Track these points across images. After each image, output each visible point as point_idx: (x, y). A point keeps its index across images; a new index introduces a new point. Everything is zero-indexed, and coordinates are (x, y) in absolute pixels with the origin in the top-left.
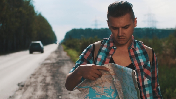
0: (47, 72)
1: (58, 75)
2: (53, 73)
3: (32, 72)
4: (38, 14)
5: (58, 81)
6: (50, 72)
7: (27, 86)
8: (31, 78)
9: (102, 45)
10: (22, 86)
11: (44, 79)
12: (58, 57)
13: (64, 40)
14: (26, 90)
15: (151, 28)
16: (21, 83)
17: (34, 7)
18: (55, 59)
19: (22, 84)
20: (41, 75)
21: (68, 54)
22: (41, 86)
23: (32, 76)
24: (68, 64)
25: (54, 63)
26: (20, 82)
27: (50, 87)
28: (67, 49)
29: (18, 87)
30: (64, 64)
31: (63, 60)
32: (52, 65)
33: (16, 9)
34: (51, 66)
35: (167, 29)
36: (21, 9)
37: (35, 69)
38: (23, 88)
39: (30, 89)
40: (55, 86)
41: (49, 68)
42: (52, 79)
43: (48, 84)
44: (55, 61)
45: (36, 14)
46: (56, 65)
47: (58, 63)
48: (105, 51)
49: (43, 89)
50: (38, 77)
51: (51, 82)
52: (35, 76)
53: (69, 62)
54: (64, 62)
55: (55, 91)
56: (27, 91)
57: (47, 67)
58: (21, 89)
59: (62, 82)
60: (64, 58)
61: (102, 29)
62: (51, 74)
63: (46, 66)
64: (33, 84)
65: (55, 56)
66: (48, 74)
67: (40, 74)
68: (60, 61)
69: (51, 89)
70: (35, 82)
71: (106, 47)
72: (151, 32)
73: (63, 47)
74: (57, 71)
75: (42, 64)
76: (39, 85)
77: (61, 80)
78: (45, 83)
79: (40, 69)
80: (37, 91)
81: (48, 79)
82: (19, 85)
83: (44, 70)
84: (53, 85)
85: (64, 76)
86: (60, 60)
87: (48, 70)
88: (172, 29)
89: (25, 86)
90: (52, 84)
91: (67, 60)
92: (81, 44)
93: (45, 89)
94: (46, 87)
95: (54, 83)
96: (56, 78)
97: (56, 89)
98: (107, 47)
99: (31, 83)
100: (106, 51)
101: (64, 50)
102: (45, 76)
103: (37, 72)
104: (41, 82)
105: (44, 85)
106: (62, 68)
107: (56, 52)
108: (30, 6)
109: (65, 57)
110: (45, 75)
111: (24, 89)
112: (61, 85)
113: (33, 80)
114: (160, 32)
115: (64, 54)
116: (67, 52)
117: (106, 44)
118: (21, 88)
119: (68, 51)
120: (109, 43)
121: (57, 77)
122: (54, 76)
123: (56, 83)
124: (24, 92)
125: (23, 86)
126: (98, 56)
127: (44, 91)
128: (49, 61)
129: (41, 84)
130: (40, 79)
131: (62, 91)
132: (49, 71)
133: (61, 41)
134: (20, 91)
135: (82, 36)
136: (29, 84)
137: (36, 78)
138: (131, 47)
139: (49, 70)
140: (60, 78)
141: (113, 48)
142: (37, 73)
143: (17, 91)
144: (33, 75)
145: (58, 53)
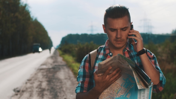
0: (43, 78)
1: (54, 80)
2: (49, 78)
3: (28, 77)
4: (34, 19)
5: (54, 87)
6: (46, 78)
7: (23, 91)
8: (26, 83)
9: (98, 53)
10: (18, 92)
11: (40, 85)
12: (54, 62)
13: (60, 45)
14: (21, 95)
15: (147, 33)
16: (17, 88)
17: (30, 12)
18: (51, 64)
19: (18, 90)
20: (37, 81)
21: (64, 60)
22: (37, 91)
23: (28, 81)
24: (64, 69)
25: (49, 69)
26: (15, 87)
27: (46, 92)
28: (63, 54)
29: (14, 93)
30: (59, 69)
31: (59, 65)
32: (48, 70)
33: (12, 14)
34: (47, 71)
35: (163, 34)
36: (17, 14)
37: (31, 75)
38: (19, 93)
39: (26, 95)
40: (51, 92)
41: (45, 74)
42: (48, 84)
43: (44, 90)
44: (51, 67)
45: (32, 19)
46: (52, 70)
47: (54, 68)
49: (39, 95)
50: (34, 83)
51: (47, 88)
52: (31, 82)
53: (65, 67)
54: (60, 67)
55: (51, 97)
56: (22, 97)
57: (43, 72)
58: (17, 95)
59: (58, 87)
60: (60, 64)
61: (98, 34)
62: (47, 79)
63: (42, 71)
64: (29, 90)
65: (51, 61)
66: (44, 80)
67: (36, 79)
68: (56, 67)
69: (46, 94)
70: (31, 88)
71: (102, 54)
72: (147, 38)
73: (59, 52)
74: (53, 76)
75: (38, 69)
76: (35, 90)
77: (57, 86)
78: (40, 88)
79: (36, 74)
80: (33, 97)
81: (44, 85)
82: (14, 90)
83: (40, 75)
84: (49, 91)
85: (60, 81)
86: (56, 65)
87: (44, 76)
88: (167, 34)
89: (21, 92)
90: (48, 90)
91: (63, 65)
92: (76, 49)
93: (41, 95)
94: (41, 93)
95: (50, 88)
96: (52, 83)
97: (52, 95)
98: (103, 54)
99: (27, 89)
101: (60, 55)
102: (41, 82)
103: (33, 77)
104: (37, 88)
105: (40, 90)
106: (58, 73)
107: (52, 57)
108: (26, 11)
109: (61, 62)
110: (41, 80)
111: (20, 94)
112: (57, 90)
113: (29, 85)
114: (156, 37)
115: (60, 59)
116: (63, 58)
117: (102, 51)
118: (17, 93)
119: (64, 56)
120: (104, 51)
121: (53, 82)
122: (50, 81)
123: (52, 88)
124: (20, 97)
125: (18, 91)
126: (95, 64)
127: (40, 97)
128: (44, 67)
129: (37, 90)
130: (36, 84)
131: (58, 96)
133: (57, 46)
134: (16, 96)
135: (78, 41)
136: (25, 89)
137: (31, 84)
138: (126, 49)
139: (45, 75)
140: (56, 84)
141: (109, 54)
142: (33, 79)
143: (13, 96)
144: (29, 80)
145: (54, 58)
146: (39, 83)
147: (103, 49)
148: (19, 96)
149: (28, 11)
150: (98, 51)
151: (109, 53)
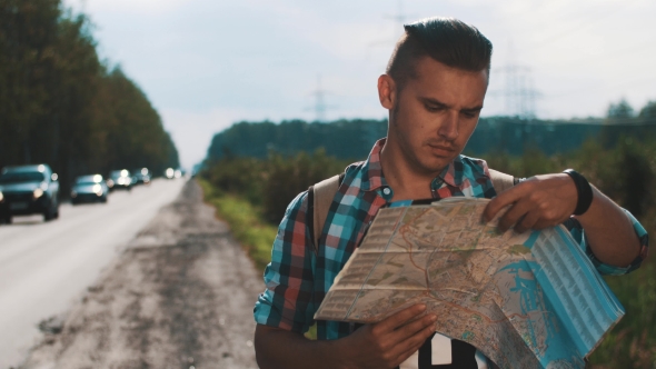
0: (145, 280)
1: (185, 290)
2: (166, 281)
3: (92, 278)
4: (110, 69)
5: (187, 313)
6: (157, 281)
7: (73, 330)
8: (85, 300)
9: (343, 187)
10: (55, 332)
11: (136, 306)
12: (184, 224)
13: (205, 162)
14: (67, 343)
15: (517, 118)
16: (51, 320)
17: (96, 45)
18: (175, 232)
19: (56, 324)
20: (124, 291)
21: (220, 215)
22: (123, 329)
23: (89, 294)
24: (220, 248)
25: (167, 249)
26: (46, 315)
27: (155, 333)
28: (217, 195)
29: (40, 336)
30: (204, 248)
31: (204, 236)
32: (165, 253)
33: (34, 53)
34: (158, 257)
35: (574, 119)
36: (49, 52)
37: (103, 270)
38: (58, 337)
39: (84, 343)
40: (173, 331)
41: (152, 266)
42: (162, 304)
43: (147, 324)
44: (172, 241)
45: (104, 69)
46: (177, 252)
47: (183, 245)
48: (352, 207)
49: (130, 341)
50: (112, 299)
51: (159, 317)
52: (101, 296)
53: (224, 242)
54: (207, 241)
55: (173, 348)
56: (71, 349)
57: (144, 261)
58: (51, 342)
59: (199, 315)
60: (206, 230)
61: (344, 123)
62: (160, 286)
63: (141, 256)
64: (97, 324)
65: (172, 220)
66: (148, 287)
67: (120, 286)
68: (191, 240)
69: (158, 340)
70: (101, 316)
71: (357, 192)
72: (518, 133)
73: (202, 188)
74: (182, 274)
75: (127, 251)
76: (118, 328)
77: (195, 309)
78: (136, 318)
79: (119, 268)
80: (109, 349)
81: (150, 306)
82: (42, 326)
83: (134, 272)
84: (167, 328)
85: (207, 292)
86: (190, 235)
87: (147, 273)
88: (591, 119)
89: (65, 332)
90: (163, 323)
91: (217, 236)
92: (265, 176)
93: (138, 342)
94: (140, 332)
95: (170, 318)
96: (178, 301)
97: (179, 341)
98: (361, 191)
99: (86, 320)
100: (357, 207)
101: (207, 200)
102: (139, 295)
103: (109, 279)
104: (123, 316)
105: (134, 325)
106: (198, 263)
107: (176, 206)
108: (83, 40)
109: (211, 225)
110: (137, 289)
111: (63, 340)
112: (196, 324)
113: (94, 307)
114: (551, 129)
115: (206, 213)
116: (218, 207)
117: (357, 183)
118: (51, 337)
119: (219, 201)
120: (365, 179)
121: (181, 297)
122: (169, 293)
123: (178, 317)
124: (61, 352)
125: (57, 331)
126: (327, 227)
127: (136, 348)
128: (150, 241)
129: (124, 323)
130: (120, 303)
131: (200, 347)
132: (154, 276)
133: (196, 166)
134: (47, 348)
135: (270, 147)
136: (80, 322)
137: (104, 302)
138: (444, 181)
139: (152, 272)
140: (191, 301)
141: (379, 193)
142: (110, 285)
143: (36, 348)
144: (93, 290)
145: (183, 209)
146: (132, 299)
147: (360, 174)
148: (58, 345)
149: (91, 38)
150: (341, 179)
151: (382, 188)
